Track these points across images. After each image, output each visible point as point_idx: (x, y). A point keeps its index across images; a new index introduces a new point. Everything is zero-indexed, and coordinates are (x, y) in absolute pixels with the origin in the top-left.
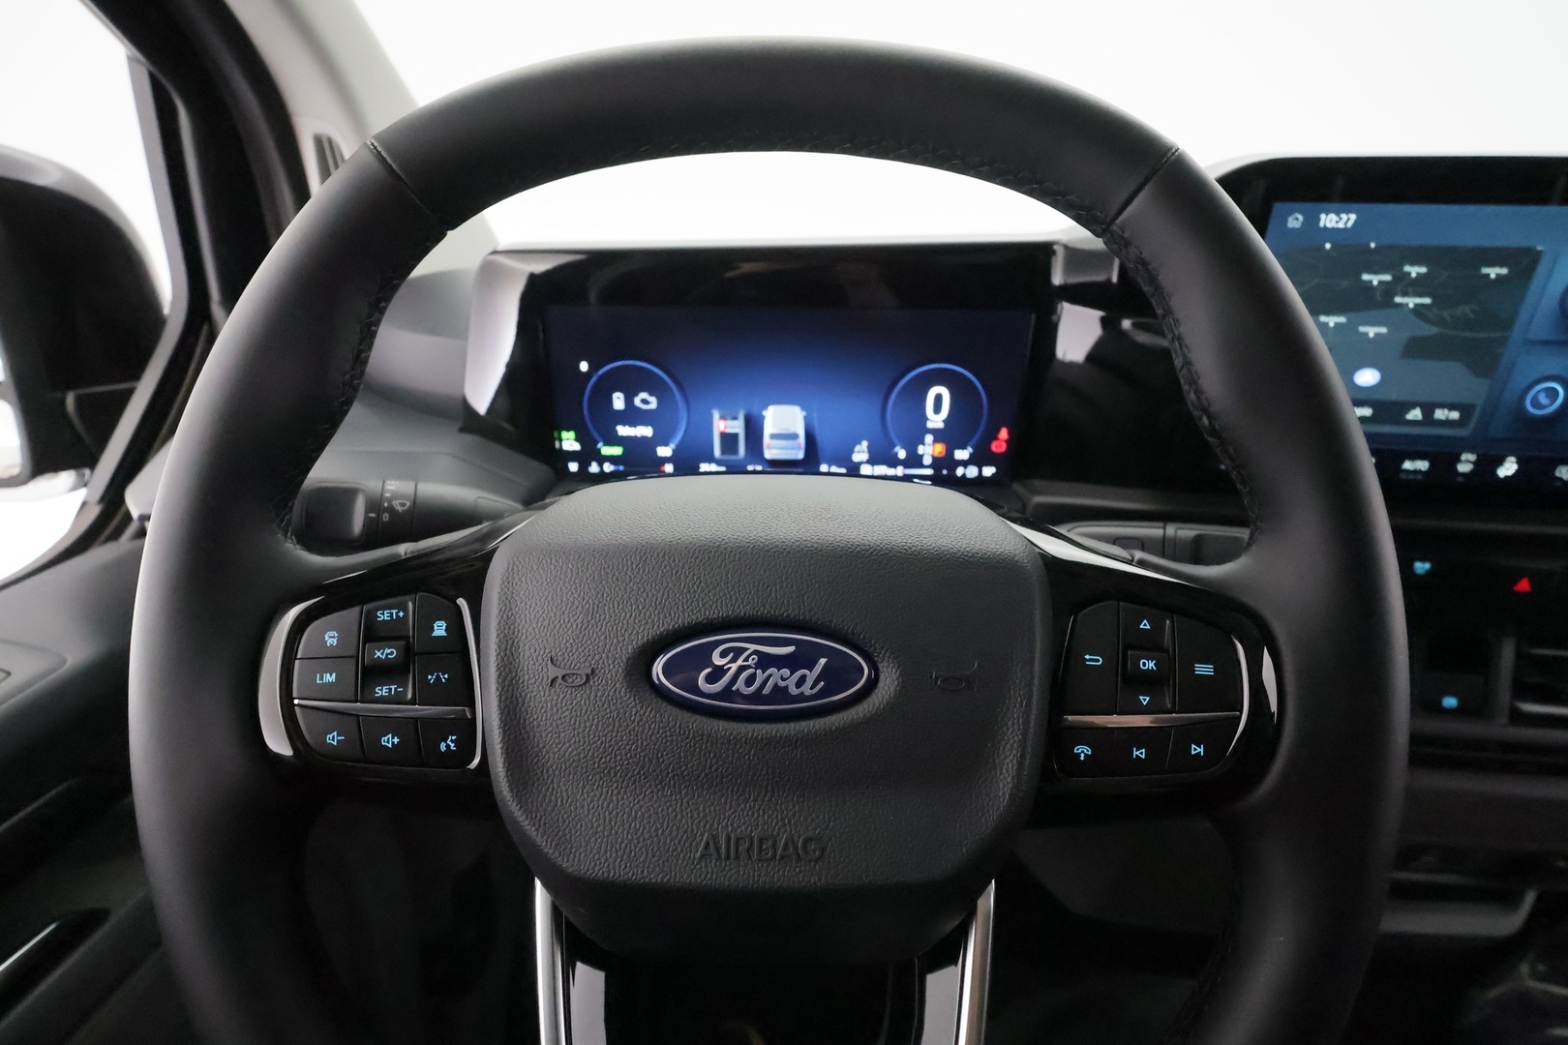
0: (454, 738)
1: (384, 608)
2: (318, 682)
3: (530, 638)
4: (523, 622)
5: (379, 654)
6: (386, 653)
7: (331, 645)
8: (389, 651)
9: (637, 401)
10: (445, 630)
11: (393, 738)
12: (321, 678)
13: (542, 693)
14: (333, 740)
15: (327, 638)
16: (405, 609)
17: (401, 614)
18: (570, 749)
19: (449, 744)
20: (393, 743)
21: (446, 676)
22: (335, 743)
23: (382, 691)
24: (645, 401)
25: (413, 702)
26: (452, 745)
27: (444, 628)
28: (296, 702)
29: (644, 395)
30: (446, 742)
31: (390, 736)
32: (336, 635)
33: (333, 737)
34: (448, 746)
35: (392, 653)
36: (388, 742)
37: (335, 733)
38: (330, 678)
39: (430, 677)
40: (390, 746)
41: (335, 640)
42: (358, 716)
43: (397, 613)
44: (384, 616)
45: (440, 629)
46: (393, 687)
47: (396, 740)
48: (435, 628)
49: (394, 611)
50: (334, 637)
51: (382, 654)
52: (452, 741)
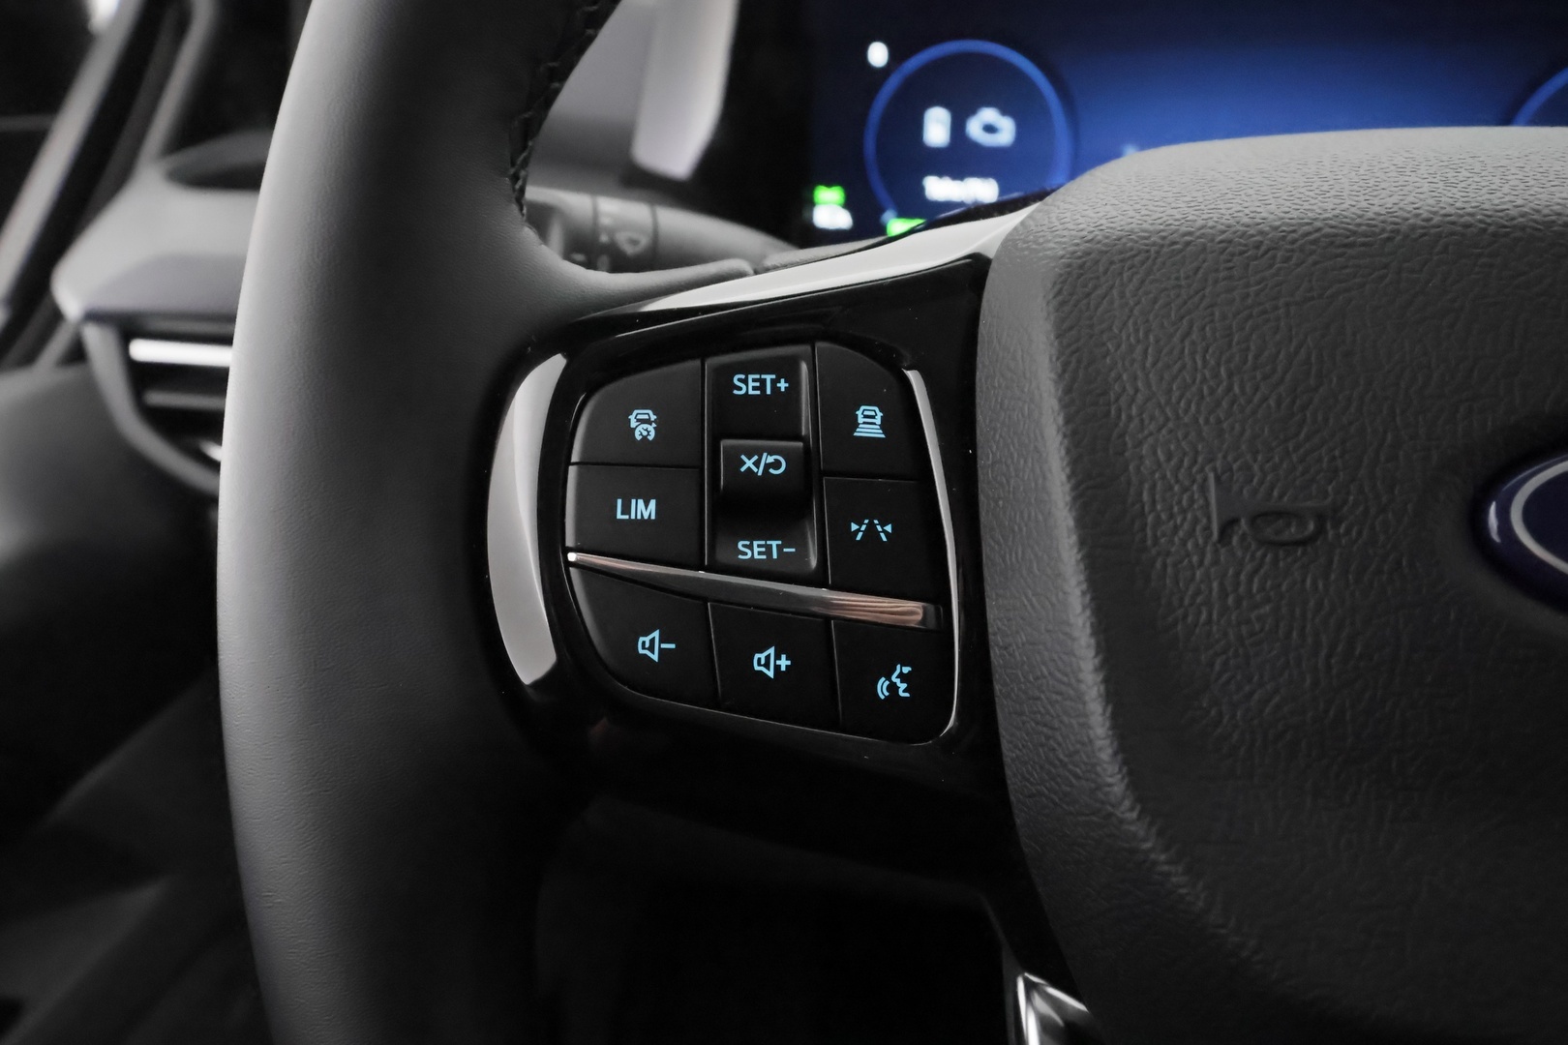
0: (906, 670)
1: (747, 368)
2: (619, 516)
3: (1152, 427)
4: (1131, 391)
5: (749, 464)
6: (763, 462)
7: (645, 438)
8: (771, 459)
9: (974, 128)
10: (882, 426)
11: (778, 657)
12: (626, 510)
13: (1195, 559)
14: (652, 649)
15: (633, 424)
16: (791, 374)
17: (783, 385)
18: (1277, 699)
19: (893, 684)
20: (778, 668)
21: (889, 528)
22: (655, 657)
23: (752, 551)
24: (990, 129)
25: (817, 580)
26: (903, 686)
27: (878, 421)
28: (572, 557)
29: (989, 115)
30: (889, 678)
31: (771, 651)
32: (653, 417)
33: (652, 641)
34: (893, 688)
35: (777, 465)
36: (767, 666)
37: (656, 634)
38: (645, 510)
39: (854, 527)
40: (771, 674)
41: (651, 428)
42: (705, 600)
43: (774, 382)
44: (747, 386)
45: (869, 424)
46: (774, 544)
47: (784, 663)
48: (861, 420)
49: (768, 378)
50: (648, 422)
51: (757, 464)
52: (901, 676)
